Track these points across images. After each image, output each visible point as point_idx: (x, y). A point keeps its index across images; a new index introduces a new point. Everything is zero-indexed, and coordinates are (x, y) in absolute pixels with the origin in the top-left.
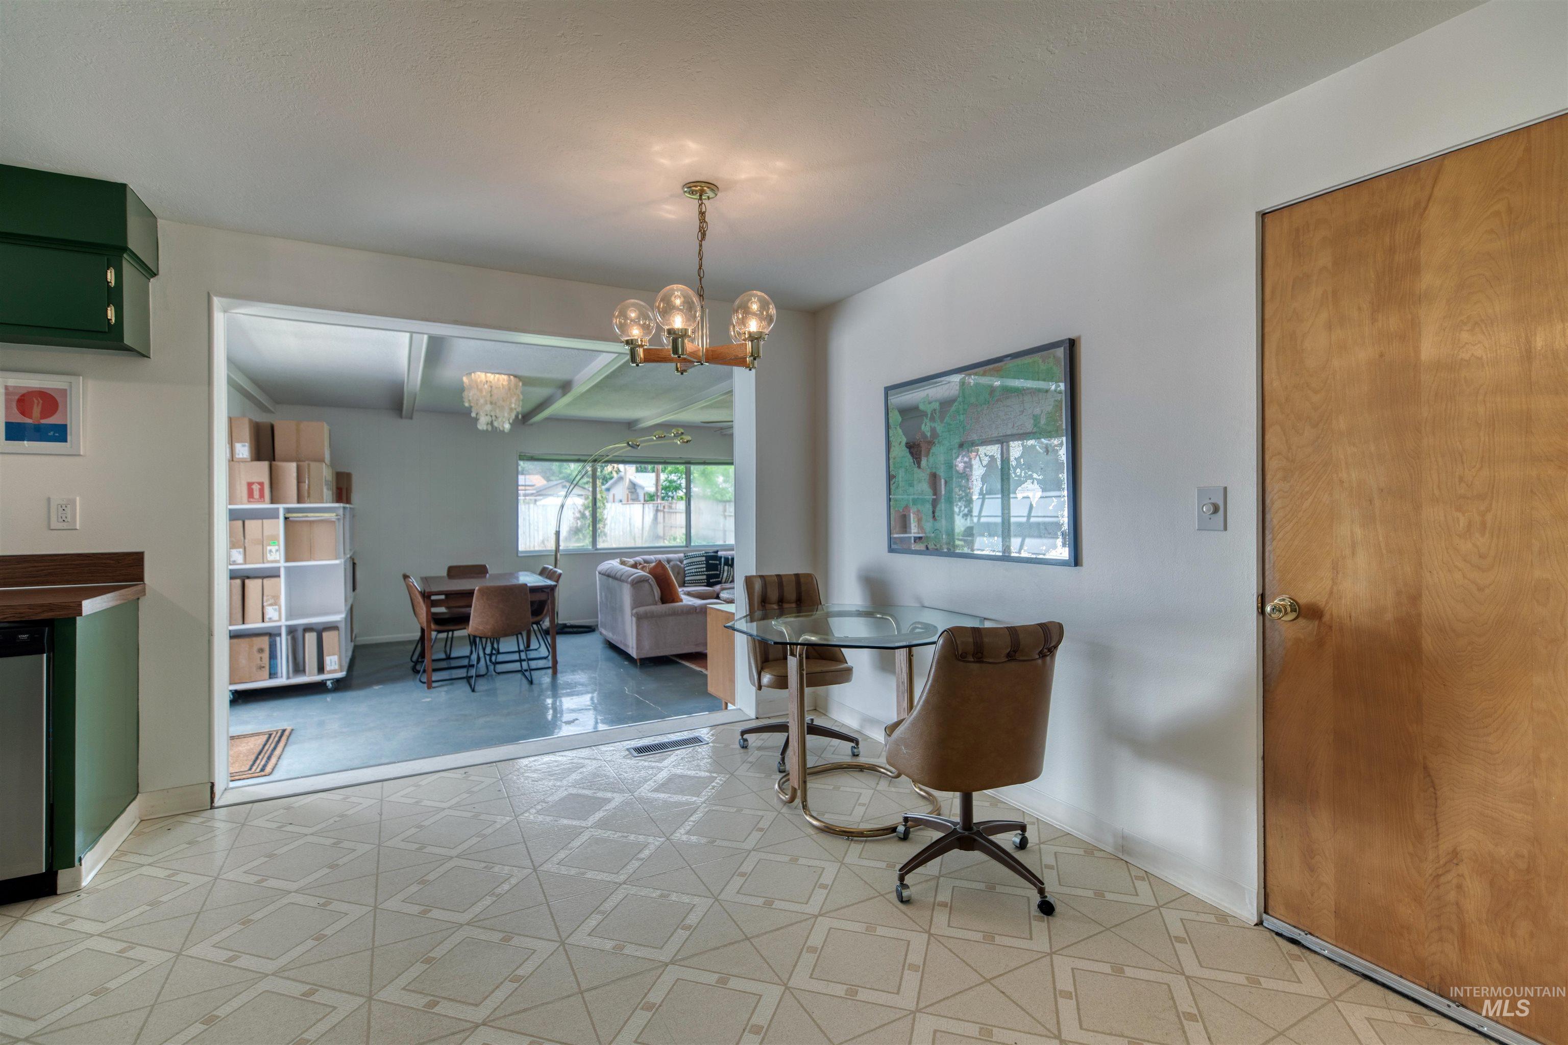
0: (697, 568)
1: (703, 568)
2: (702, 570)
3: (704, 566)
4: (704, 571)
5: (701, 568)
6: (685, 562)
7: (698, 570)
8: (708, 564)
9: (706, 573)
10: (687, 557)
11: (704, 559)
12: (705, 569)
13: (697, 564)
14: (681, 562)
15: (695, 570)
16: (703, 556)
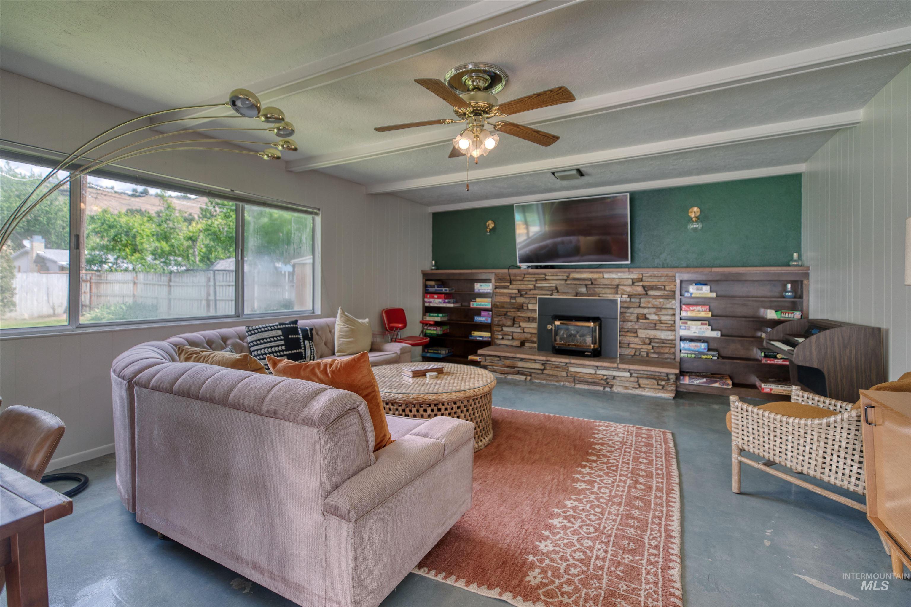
0: (271, 347)
1: (282, 345)
2: (280, 348)
3: (282, 342)
4: (283, 351)
5: (278, 346)
6: (249, 339)
7: (273, 349)
8: (286, 339)
9: (287, 352)
10: (251, 332)
11: (280, 332)
12: (283, 347)
13: (271, 342)
14: (242, 338)
15: (270, 350)
16: (278, 329)
